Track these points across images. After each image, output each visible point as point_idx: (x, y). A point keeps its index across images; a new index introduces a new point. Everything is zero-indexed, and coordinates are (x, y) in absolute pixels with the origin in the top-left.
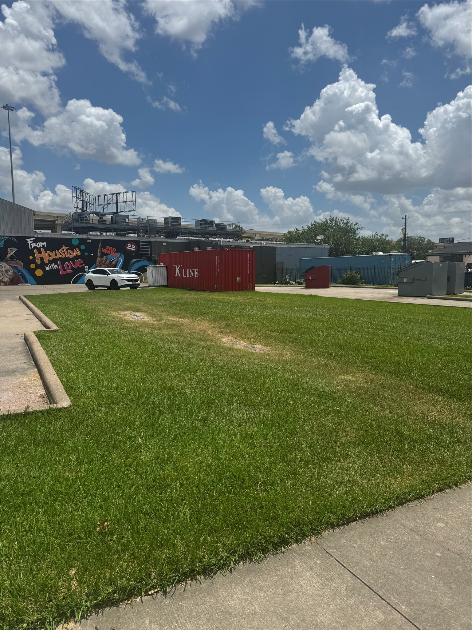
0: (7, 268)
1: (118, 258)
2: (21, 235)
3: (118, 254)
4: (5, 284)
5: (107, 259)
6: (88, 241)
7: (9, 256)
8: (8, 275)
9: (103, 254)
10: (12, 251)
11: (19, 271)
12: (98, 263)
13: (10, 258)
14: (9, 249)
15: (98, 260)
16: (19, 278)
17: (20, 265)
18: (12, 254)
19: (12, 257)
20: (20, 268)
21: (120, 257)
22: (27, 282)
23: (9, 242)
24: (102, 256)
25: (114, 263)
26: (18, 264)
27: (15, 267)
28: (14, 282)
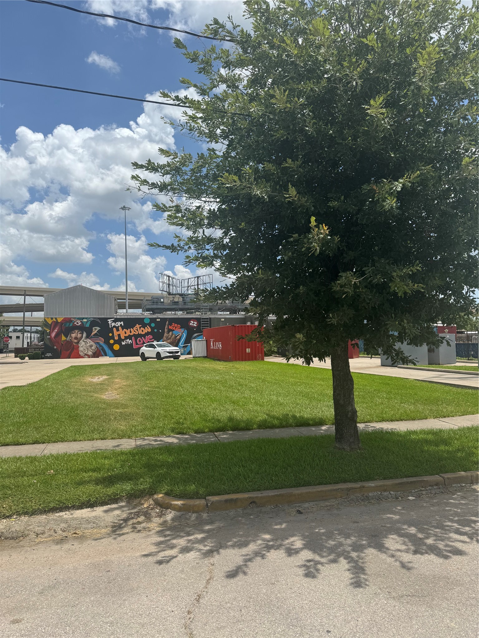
0: (91, 344)
1: (182, 334)
2: (103, 317)
3: (182, 330)
4: (89, 357)
5: (172, 334)
6: (157, 320)
7: (93, 333)
8: (91, 349)
9: (169, 330)
10: (96, 330)
11: (101, 346)
12: (165, 338)
13: (94, 335)
14: (93, 328)
15: (165, 335)
16: (100, 351)
17: (101, 341)
18: (96, 332)
19: (95, 334)
20: (102, 343)
21: (183, 332)
22: (106, 355)
23: (94, 323)
24: (168, 332)
25: (178, 337)
26: (100, 340)
27: (97, 342)
28: (96, 355)
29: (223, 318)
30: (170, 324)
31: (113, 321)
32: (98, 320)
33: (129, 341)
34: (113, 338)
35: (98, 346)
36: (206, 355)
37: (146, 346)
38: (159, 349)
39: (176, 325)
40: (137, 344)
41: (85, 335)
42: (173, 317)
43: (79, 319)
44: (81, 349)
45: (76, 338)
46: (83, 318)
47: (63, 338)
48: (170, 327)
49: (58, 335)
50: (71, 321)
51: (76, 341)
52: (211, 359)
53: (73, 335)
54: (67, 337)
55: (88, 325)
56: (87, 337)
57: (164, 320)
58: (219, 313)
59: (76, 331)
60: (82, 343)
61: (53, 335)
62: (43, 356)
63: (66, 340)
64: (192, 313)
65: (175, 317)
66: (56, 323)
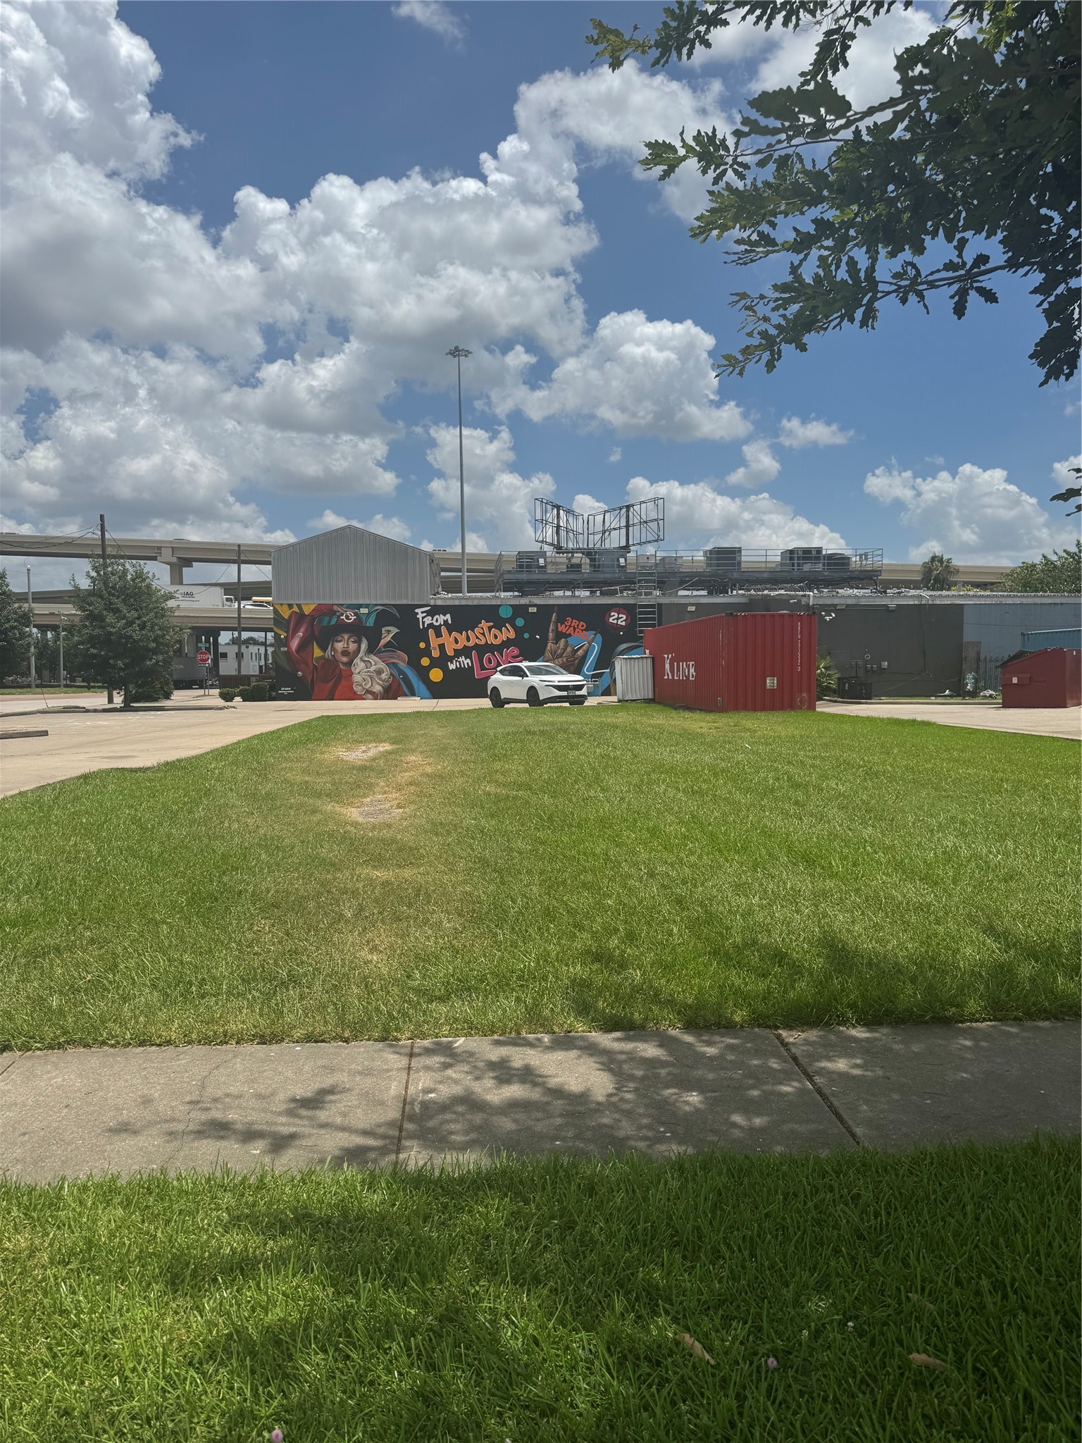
0: (379, 666)
1: (590, 644)
3: (591, 634)
4: (375, 697)
5: (566, 645)
6: (531, 610)
7: (383, 642)
8: (380, 679)
9: (559, 636)
12: (548, 654)
13: (385, 646)
14: (383, 630)
15: (549, 648)
16: (400, 684)
17: (402, 659)
18: (388, 638)
19: (388, 644)
21: (593, 640)
22: (413, 694)
23: (385, 616)
24: (557, 640)
25: (580, 653)
26: (399, 657)
27: (393, 663)
28: (390, 693)
29: (693, 605)
30: (561, 620)
31: (429, 613)
32: (394, 611)
33: (465, 662)
34: (427, 652)
35: (396, 673)
36: (651, 696)
37: (502, 672)
38: (534, 680)
39: (575, 623)
40: (483, 668)
41: (364, 646)
42: (567, 602)
43: (351, 607)
44: (357, 678)
45: (345, 653)
46: (361, 606)
47: (318, 652)
48: (561, 628)
49: (304, 645)
50: (334, 613)
51: (345, 659)
52: (665, 705)
53: (340, 646)
54: (324, 649)
55: (370, 622)
56: (371, 650)
57: (545, 610)
58: (681, 593)
59: (346, 637)
60: (359, 665)
61: (295, 644)
62: (274, 694)
63: (323, 657)
64: (614, 593)
65: (574, 602)
66: (300, 617)
